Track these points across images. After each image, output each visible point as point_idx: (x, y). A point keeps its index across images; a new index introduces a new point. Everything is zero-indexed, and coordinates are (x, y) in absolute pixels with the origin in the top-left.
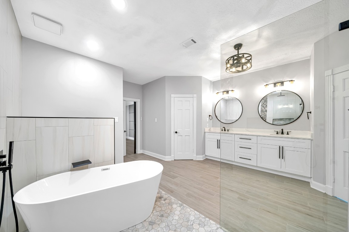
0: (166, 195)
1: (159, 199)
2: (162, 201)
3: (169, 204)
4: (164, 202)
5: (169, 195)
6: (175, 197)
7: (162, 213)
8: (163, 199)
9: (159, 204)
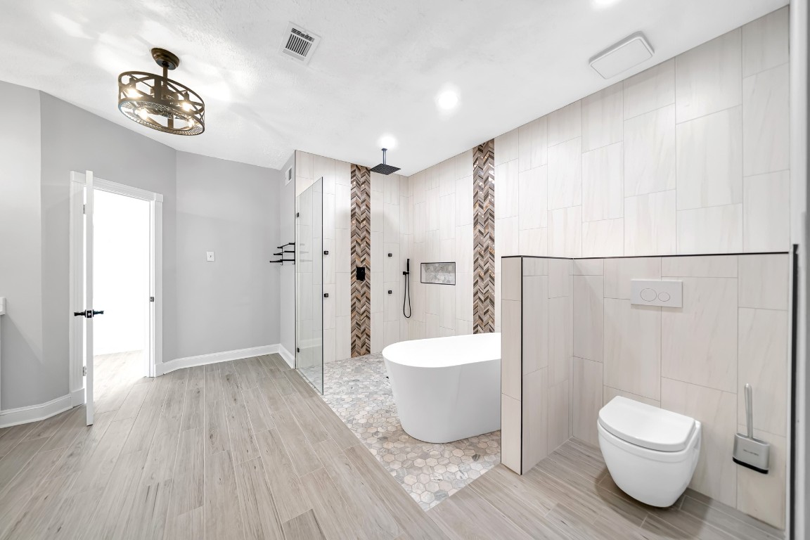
0: (370, 445)
1: (387, 435)
2: (383, 431)
3: (371, 425)
4: (380, 429)
5: (363, 442)
6: (353, 437)
7: (388, 414)
8: (380, 435)
9: (389, 428)
